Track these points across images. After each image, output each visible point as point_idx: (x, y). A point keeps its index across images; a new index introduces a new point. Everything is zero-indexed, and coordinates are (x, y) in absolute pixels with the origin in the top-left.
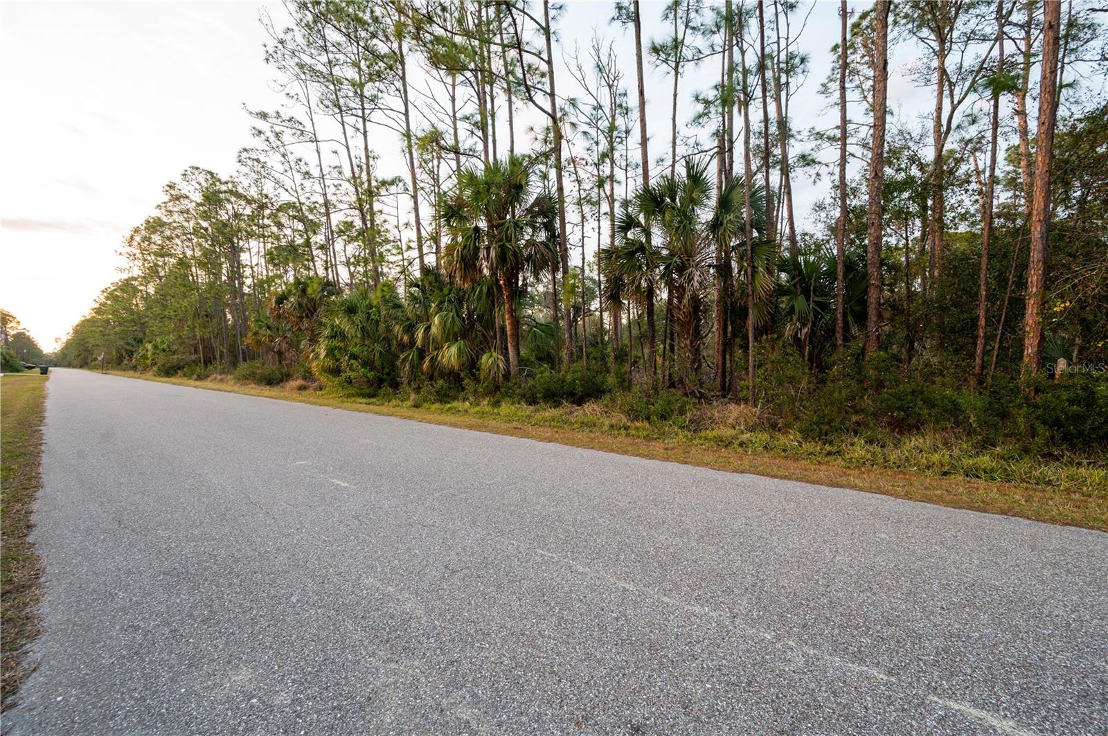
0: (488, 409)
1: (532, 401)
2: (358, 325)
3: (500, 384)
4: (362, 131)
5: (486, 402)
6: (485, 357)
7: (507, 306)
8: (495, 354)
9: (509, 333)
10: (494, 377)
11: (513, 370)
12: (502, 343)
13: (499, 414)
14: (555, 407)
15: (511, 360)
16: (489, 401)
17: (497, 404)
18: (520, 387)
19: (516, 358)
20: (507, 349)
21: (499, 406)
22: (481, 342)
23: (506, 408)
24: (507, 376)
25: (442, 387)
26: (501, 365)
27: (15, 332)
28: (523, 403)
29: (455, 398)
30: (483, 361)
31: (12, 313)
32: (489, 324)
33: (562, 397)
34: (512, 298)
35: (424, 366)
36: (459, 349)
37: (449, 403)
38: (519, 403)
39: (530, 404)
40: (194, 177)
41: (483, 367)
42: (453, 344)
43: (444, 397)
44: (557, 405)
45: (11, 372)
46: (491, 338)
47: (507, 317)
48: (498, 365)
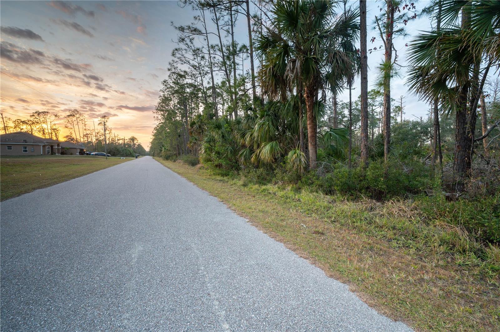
0: (291, 194)
1: (329, 192)
2: (220, 135)
3: (302, 175)
4: (231, 33)
5: (289, 188)
6: (290, 154)
7: (309, 114)
8: (298, 151)
9: (309, 135)
10: (297, 169)
11: (312, 164)
12: (304, 143)
13: (299, 200)
14: (353, 200)
15: (310, 156)
16: (292, 187)
17: (298, 190)
18: (318, 179)
19: (315, 155)
20: (307, 148)
21: (300, 193)
22: (289, 143)
23: (306, 196)
24: (306, 168)
25: (262, 173)
26: (303, 159)
27: (137, 144)
28: (320, 192)
29: (270, 181)
30: (289, 156)
31: (136, 137)
32: (295, 131)
33: (360, 191)
34: (313, 108)
35: (252, 159)
36: (272, 147)
37: (265, 184)
38: (317, 192)
39: (326, 194)
40: (173, 77)
41: (288, 161)
42: (268, 143)
43: (262, 181)
44: (356, 199)
45: (132, 157)
46: (296, 140)
47: (308, 122)
48: (300, 160)
